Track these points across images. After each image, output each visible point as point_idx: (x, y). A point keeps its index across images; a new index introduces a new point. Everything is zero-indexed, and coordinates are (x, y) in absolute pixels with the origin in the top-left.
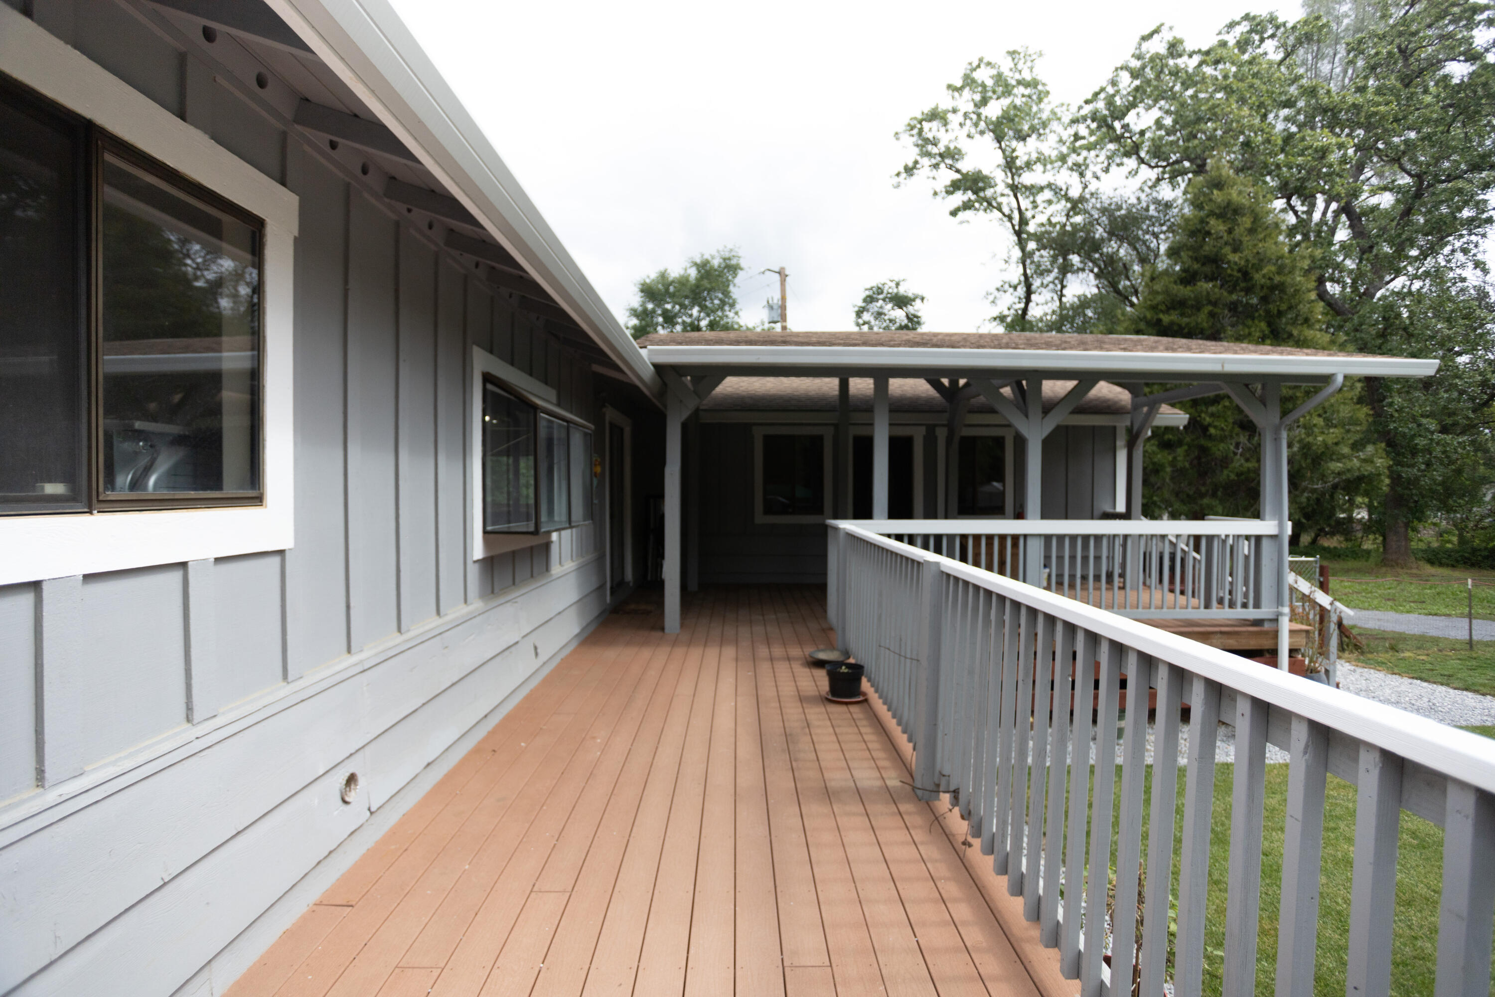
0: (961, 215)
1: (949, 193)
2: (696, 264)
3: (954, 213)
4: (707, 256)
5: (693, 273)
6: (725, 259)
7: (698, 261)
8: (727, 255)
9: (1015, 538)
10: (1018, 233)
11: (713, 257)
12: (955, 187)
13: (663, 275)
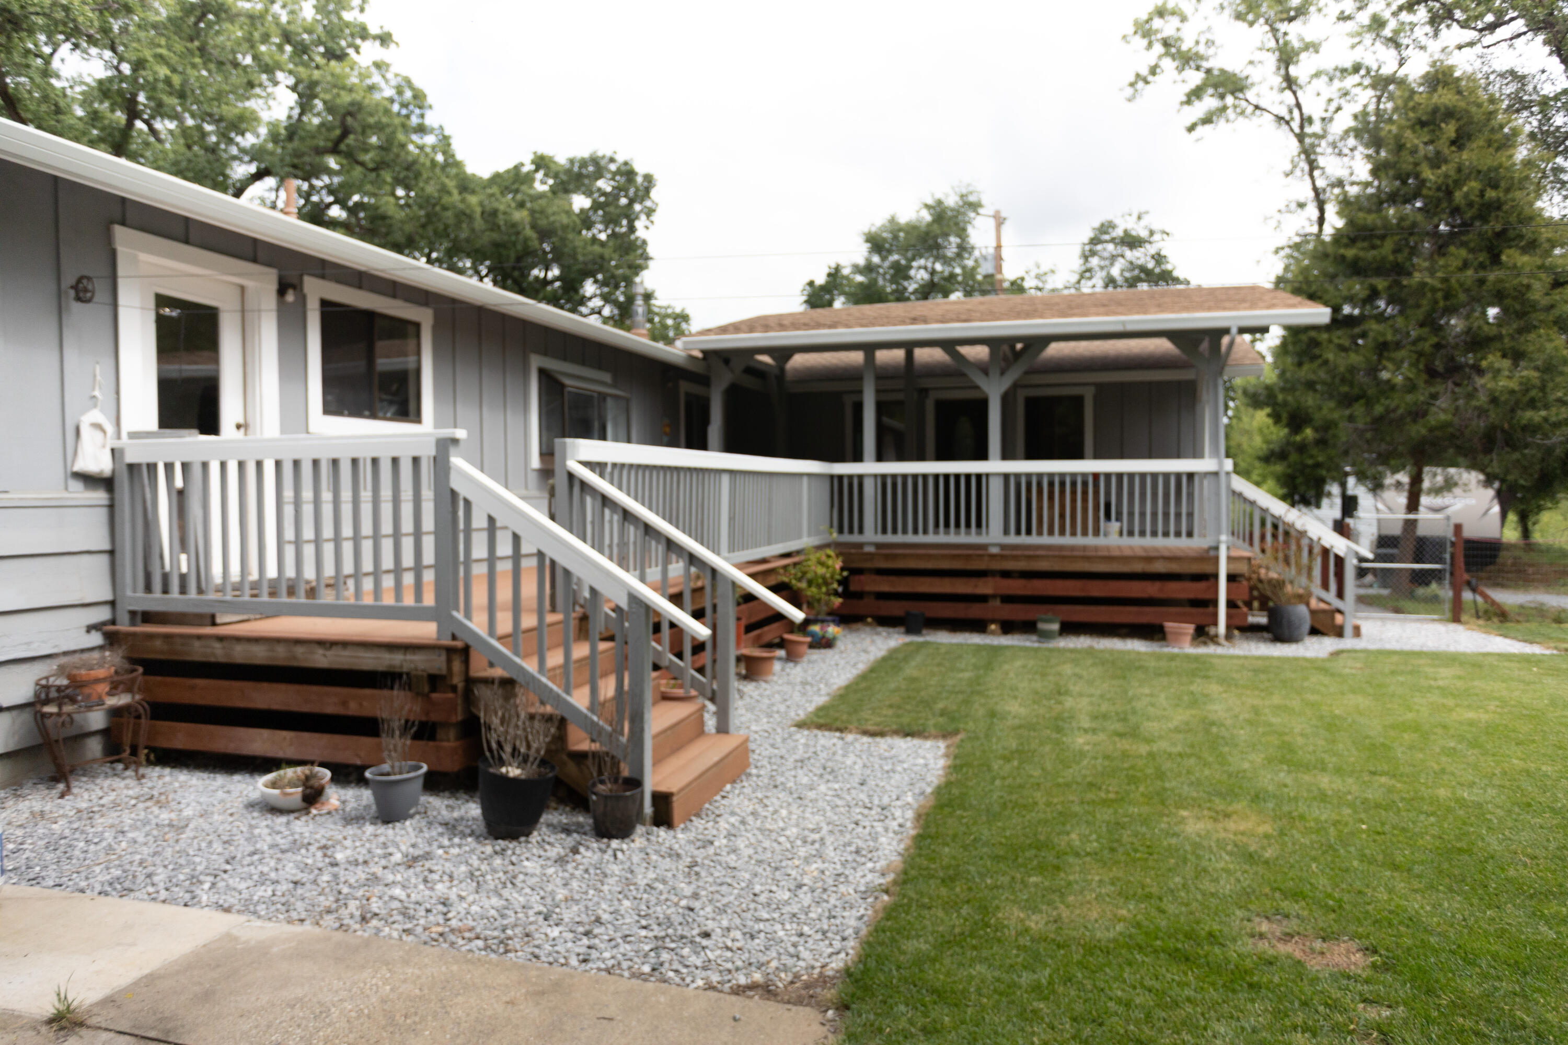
0: (1200, 129)
1: (1188, 102)
2: (927, 206)
3: (1191, 129)
4: (939, 195)
5: (927, 217)
6: (962, 196)
7: (930, 202)
8: (964, 191)
9: (979, 477)
10: (1301, 137)
11: (947, 195)
12: (1196, 94)
13: (892, 220)
